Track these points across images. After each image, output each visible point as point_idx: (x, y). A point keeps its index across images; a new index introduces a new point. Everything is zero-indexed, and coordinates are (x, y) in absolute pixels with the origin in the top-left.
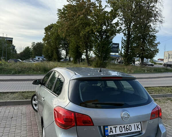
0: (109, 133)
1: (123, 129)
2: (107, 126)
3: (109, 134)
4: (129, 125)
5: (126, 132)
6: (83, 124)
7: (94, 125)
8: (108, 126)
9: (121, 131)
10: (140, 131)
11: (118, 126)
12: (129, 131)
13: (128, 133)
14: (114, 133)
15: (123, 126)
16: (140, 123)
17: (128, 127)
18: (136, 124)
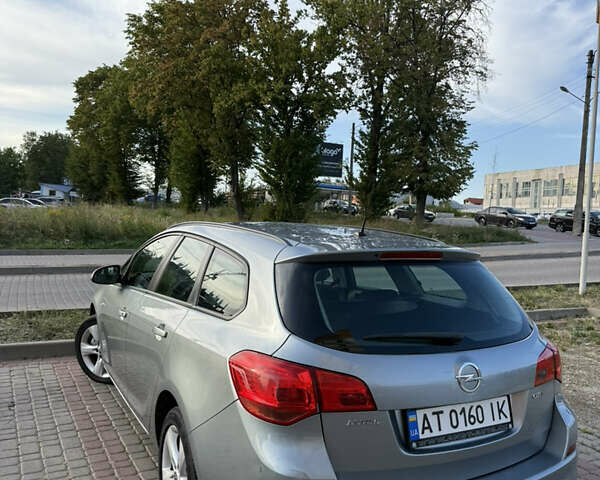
0: (420, 432)
1: (461, 418)
2: (414, 411)
3: (421, 437)
4: (475, 405)
5: (470, 427)
6: (342, 407)
7: (375, 409)
8: (416, 409)
9: (455, 424)
10: (508, 423)
11: (447, 410)
12: (477, 426)
13: (474, 431)
14: (436, 433)
15: (458, 409)
16: (506, 398)
17: (473, 413)
18: (494, 401)
